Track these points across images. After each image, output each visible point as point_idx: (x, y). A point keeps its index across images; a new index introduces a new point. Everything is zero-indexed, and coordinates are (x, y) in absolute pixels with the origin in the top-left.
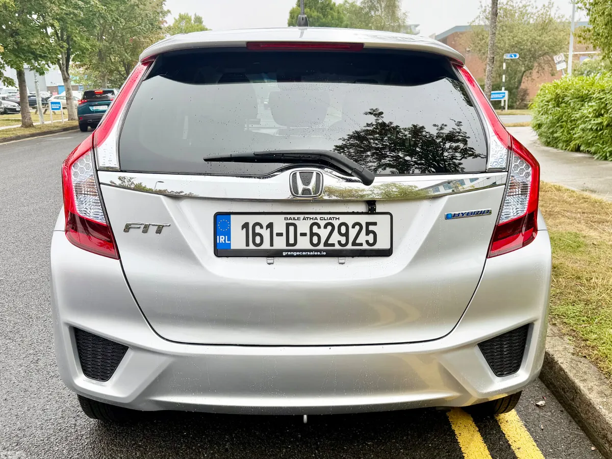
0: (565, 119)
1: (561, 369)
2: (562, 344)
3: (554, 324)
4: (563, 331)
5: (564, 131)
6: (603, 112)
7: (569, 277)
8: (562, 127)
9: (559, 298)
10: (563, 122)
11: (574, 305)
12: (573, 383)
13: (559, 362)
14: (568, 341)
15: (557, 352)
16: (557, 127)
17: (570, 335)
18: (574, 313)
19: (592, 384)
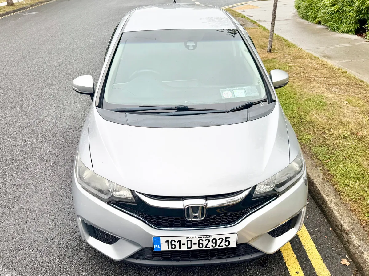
0: (313, 5)
1: (317, 188)
2: (317, 172)
3: (313, 159)
4: (317, 164)
5: (312, 12)
6: (335, 3)
7: (319, 127)
8: (311, 9)
9: (314, 142)
10: (312, 7)
11: (322, 147)
12: (323, 197)
13: (316, 184)
14: (320, 171)
15: (315, 178)
16: (309, 9)
17: (321, 167)
18: (322, 152)
19: (331, 198)
